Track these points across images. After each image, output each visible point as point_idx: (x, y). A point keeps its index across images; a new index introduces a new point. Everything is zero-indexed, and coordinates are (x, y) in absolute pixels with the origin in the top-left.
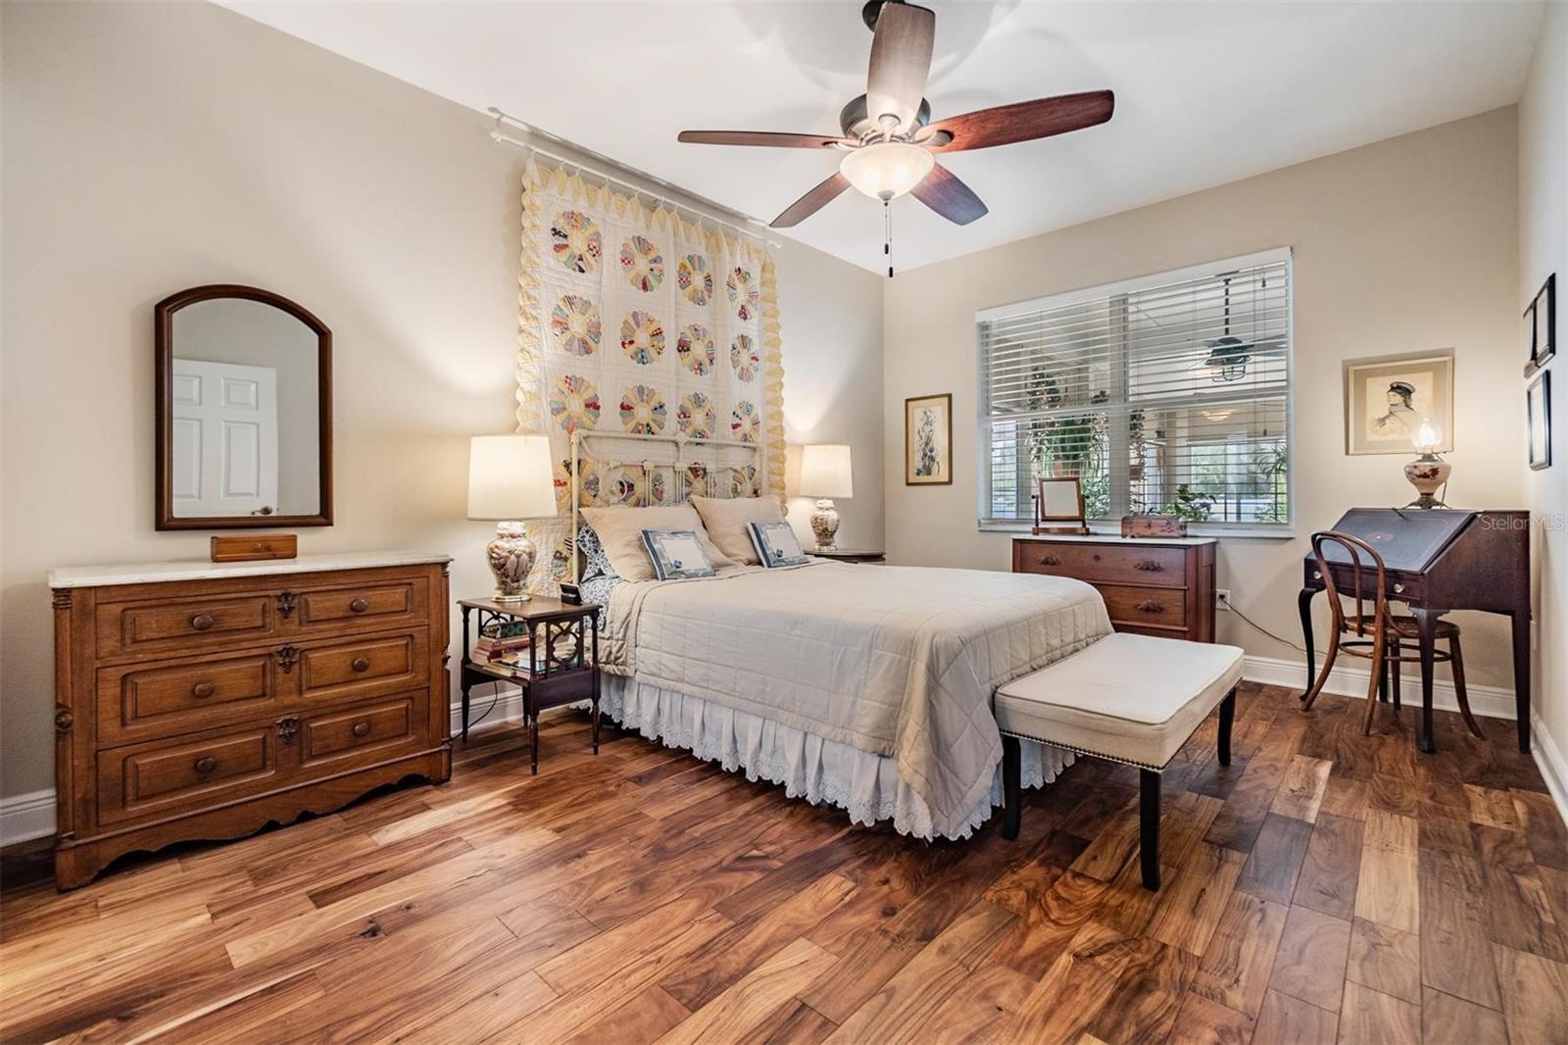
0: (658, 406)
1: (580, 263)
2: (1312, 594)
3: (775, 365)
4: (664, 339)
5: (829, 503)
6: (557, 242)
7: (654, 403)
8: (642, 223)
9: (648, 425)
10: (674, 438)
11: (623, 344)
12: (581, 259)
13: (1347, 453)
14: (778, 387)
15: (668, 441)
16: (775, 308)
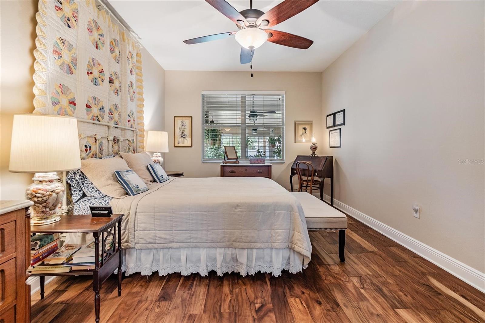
0: (101, 108)
1: (68, 22)
2: (293, 176)
3: (141, 96)
4: (104, 75)
5: (159, 154)
6: (58, 5)
7: (100, 106)
8: (96, 14)
9: (97, 117)
10: (108, 124)
11: (88, 73)
12: (69, 20)
13: (295, 142)
14: (142, 106)
15: (105, 125)
16: (141, 73)
